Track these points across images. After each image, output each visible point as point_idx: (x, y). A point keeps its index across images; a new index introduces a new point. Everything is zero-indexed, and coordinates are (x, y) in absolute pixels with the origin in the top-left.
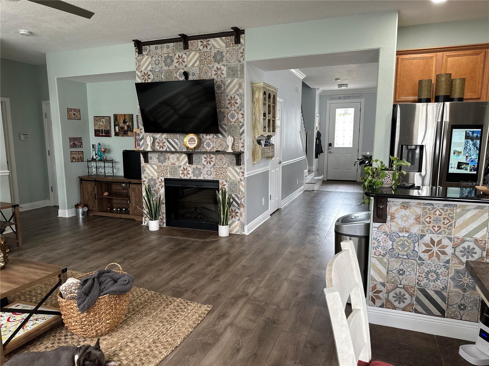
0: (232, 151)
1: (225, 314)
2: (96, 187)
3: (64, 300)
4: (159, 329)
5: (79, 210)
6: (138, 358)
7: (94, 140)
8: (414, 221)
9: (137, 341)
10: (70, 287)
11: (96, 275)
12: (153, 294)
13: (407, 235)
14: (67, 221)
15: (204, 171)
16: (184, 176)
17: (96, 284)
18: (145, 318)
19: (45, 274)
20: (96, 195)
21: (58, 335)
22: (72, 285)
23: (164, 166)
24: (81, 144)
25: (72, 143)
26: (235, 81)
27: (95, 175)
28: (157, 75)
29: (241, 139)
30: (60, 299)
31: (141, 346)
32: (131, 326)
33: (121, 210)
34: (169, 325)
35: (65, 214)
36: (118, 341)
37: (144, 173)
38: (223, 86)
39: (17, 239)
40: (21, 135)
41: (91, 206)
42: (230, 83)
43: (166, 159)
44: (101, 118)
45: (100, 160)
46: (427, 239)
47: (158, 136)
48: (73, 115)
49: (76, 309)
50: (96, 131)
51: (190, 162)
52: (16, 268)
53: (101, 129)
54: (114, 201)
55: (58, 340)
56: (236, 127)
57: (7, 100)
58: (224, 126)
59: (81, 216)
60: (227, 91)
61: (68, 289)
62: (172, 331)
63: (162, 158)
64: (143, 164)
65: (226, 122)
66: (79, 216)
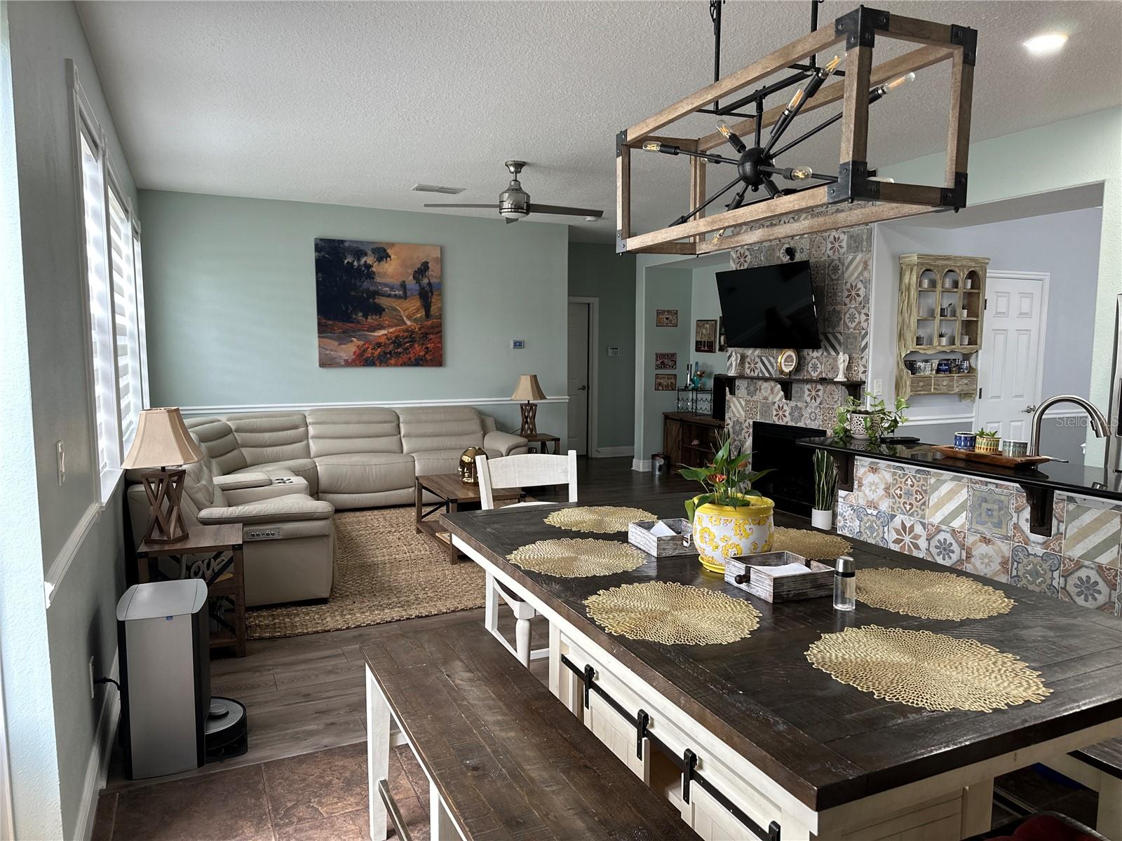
0: (846, 380)
2: (681, 429)
5: (656, 463)
7: (695, 357)
8: (884, 492)
13: (875, 513)
14: (642, 477)
15: (806, 414)
16: (779, 419)
20: (681, 443)
23: (753, 401)
24: (674, 363)
25: (659, 362)
26: (858, 258)
28: (756, 256)
29: (862, 358)
35: (639, 468)
37: (728, 412)
38: (840, 267)
40: (609, 349)
41: (670, 458)
42: (851, 262)
43: (757, 389)
44: (702, 322)
47: (749, 352)
48: (665, 319)
50: (698, 343)
51: (788, 396)
53: (703, 340)
56: (855, 337)
57: (595, 301)
58: (839, 336)
59: (657, 472)
60: (846, 275)
63: (752, 388)
64: (728, 396)
65: (841, 328)
66: (655, 472)
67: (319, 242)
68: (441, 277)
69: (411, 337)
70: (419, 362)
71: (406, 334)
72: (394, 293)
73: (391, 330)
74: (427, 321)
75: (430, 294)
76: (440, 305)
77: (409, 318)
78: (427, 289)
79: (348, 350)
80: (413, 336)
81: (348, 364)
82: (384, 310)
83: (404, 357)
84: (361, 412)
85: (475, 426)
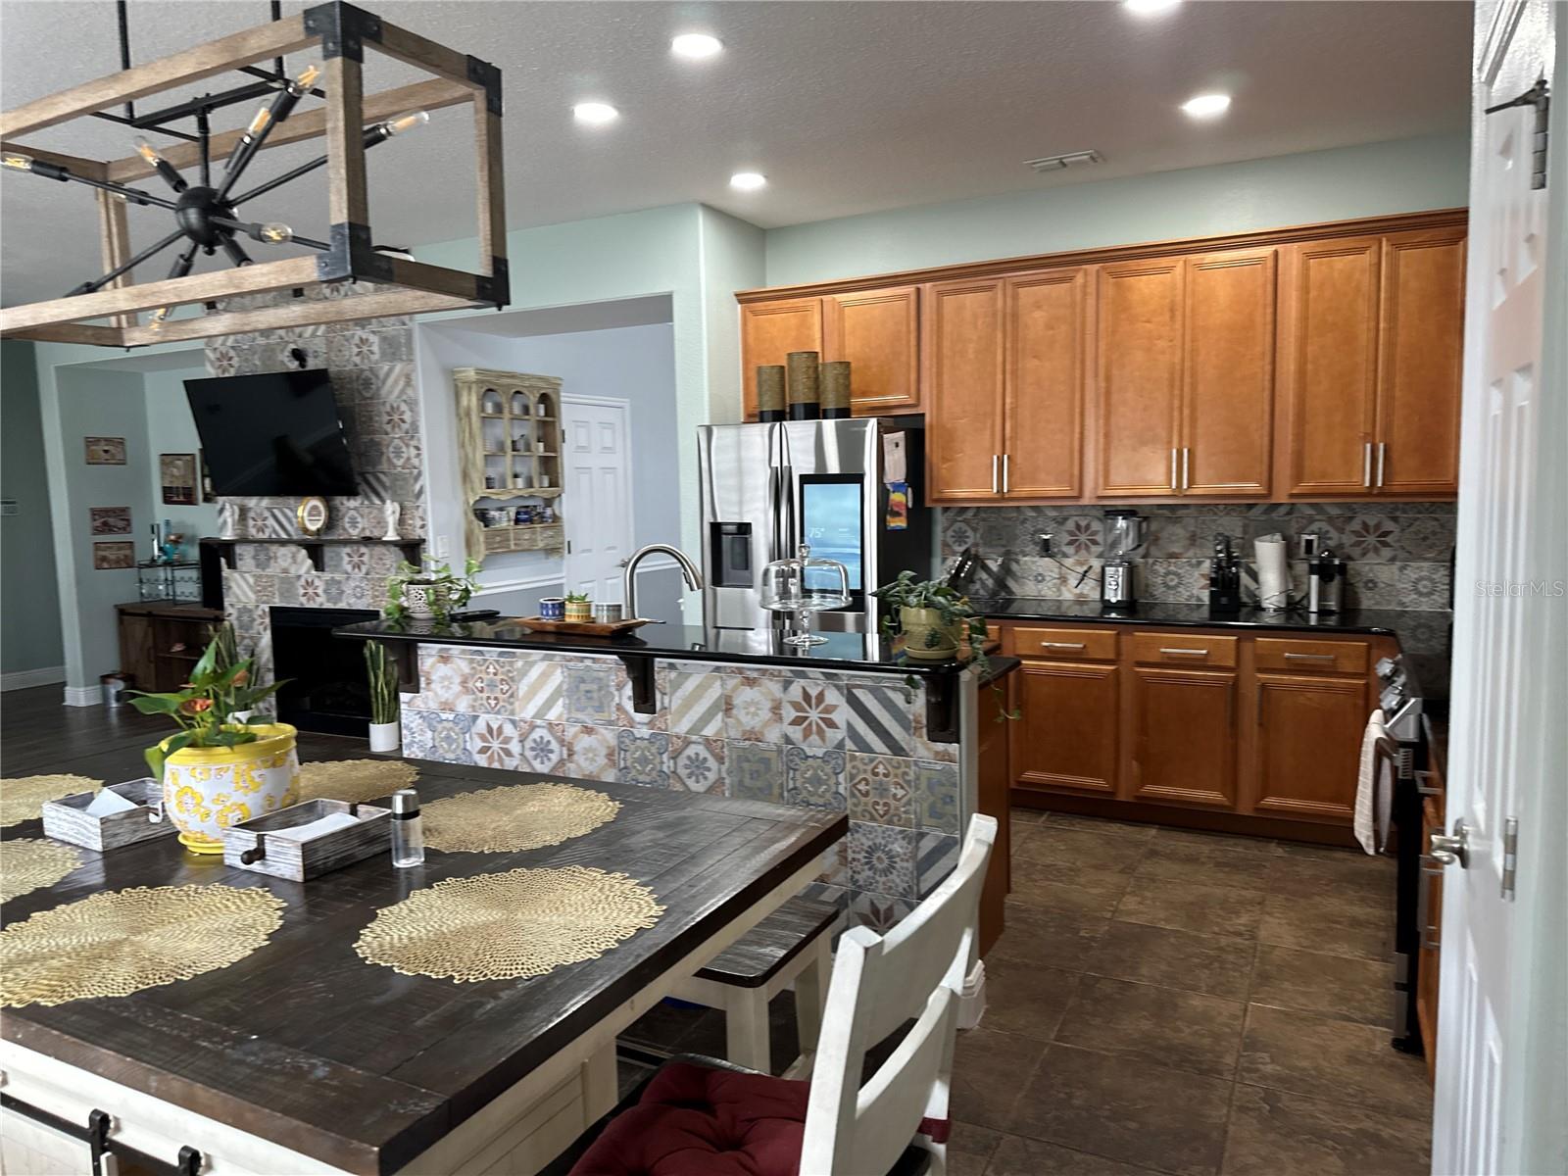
0: (399, 538)
2: (150, 629)
5: (109, 689)
7: (162, 512)
8: (460, 688)
13: (451, 717)
14: (85, 716)
15: (348, 588)
16: (309, 600)
20: (152, 651)
23: (267, 576)
24: (126, 523)
25: (99, 523)
26: (397, 370)
27: (161, 600)
28: (247, 359)
29: (418, 507)
35: (78, 700)
37: (228, 596)
38: (374, 380)
42: (388, 375)
43: (270, 558)
44: (173, 457)
45: (167, 564)
46: (481, 726)
47: (252, 502)
48: (101, 452)
50: (166, 490)
51: (319, 565)
53: (174, 486)
56: (404, 479)
59: (113, 704)
60: (383, 393)
63: (262, 557)
64: (226, 572)
65: (384, 466)
66: (110, 704)
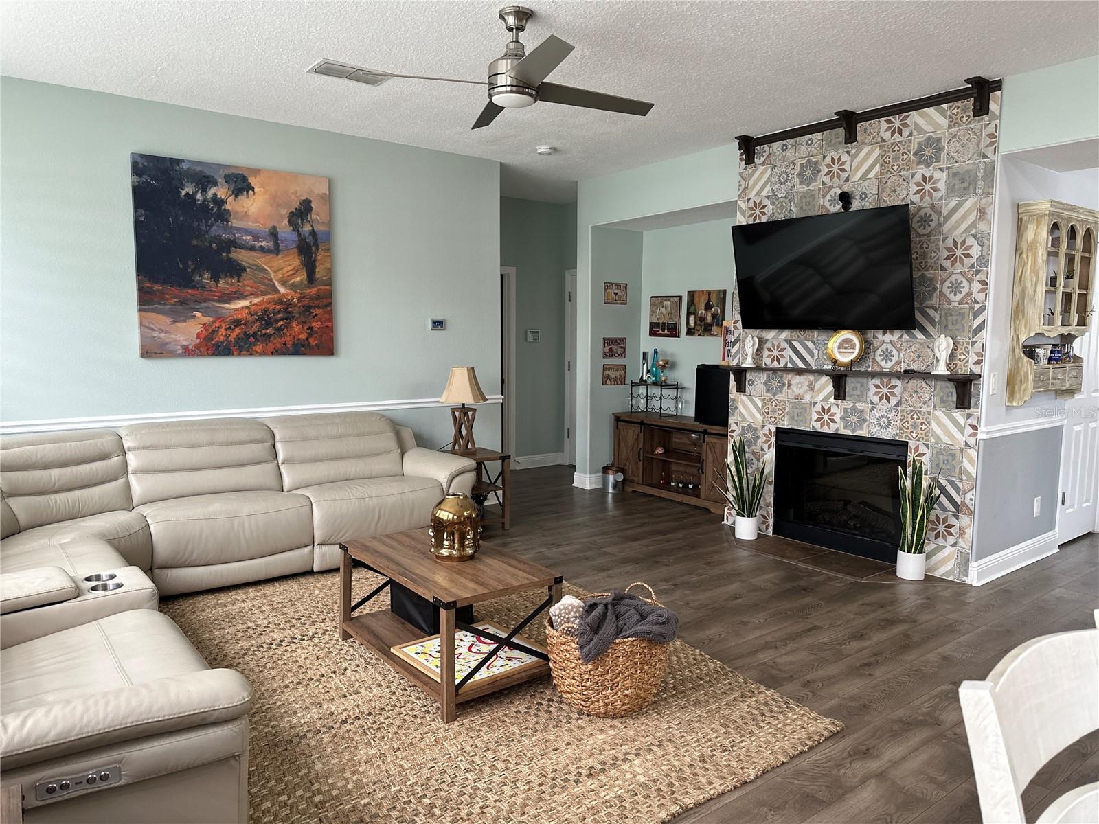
0: (949, 373)
1: (871, 751)
2: (642, 435)
3: (556, 633)
4: (717, 738)
5: (608, 478)
6: (667, 780)
7: (647, 343)
9: (670, 748)
10: (567, 611)
11: (610, 600)
12: (719, 667)
14: (587, 496)
15: (871, 419)
16: (822, 425)
17: (610, 615)
18: (694, 709)
19: (528, 579)
20: (641, 451)
21: (538, 695)
22: (570, 608)
23: (777, 400)
24: (623, 350)
25: (607, 349)
26: (968, 205)
27: (643, 411)
28: (782, 206)
29: (974, 343)
30: (549, 630)
31: (676, 758)
32: (663, 717)
33: (686, 486)
34: (738, 737)
35: (585, 483)
36: (637, 738)
37: (733, 415)
38: (934, 217)
39: (503, 516)
40: (529, 333)
41: (630, 473)
42: (955, 210)
43: (784, 385)
44: (664, 299)
45: (654, 384)
47: (770, 335)
48: (613, 295)
49: (575, 653)
50: (653, 325)
51: (840, 393)
52: (489, 561)
53: (661, 322)
54: (674, 467)
55: (538, 704)
56: (962, 315)
57: (512, 271)
58: (931, 312)
59: (611, 490)
60: (945, 228)
61: (563, 615)
62: (743, 749)
63: (775, 383)
64: (733, 392)
65: (936, 301)
66: (608, 489)
67: (139, 160)
68: (330, 223)
69: (286, 311)
70: (299, 349)
71: (278, 307)
72: (260, 244)
73: (256, 301)
74: (310, 288)
75: (313, 248)
76: (328, 265)
77: (283, 283)
78: (310, 239)
79: (189, 331)
80: (290, 309)
81: (188, 352)
82: (244, 269)
83: (277, 342)
84: (213, 427)
85: (389, 441)
